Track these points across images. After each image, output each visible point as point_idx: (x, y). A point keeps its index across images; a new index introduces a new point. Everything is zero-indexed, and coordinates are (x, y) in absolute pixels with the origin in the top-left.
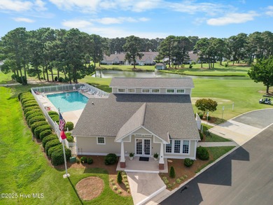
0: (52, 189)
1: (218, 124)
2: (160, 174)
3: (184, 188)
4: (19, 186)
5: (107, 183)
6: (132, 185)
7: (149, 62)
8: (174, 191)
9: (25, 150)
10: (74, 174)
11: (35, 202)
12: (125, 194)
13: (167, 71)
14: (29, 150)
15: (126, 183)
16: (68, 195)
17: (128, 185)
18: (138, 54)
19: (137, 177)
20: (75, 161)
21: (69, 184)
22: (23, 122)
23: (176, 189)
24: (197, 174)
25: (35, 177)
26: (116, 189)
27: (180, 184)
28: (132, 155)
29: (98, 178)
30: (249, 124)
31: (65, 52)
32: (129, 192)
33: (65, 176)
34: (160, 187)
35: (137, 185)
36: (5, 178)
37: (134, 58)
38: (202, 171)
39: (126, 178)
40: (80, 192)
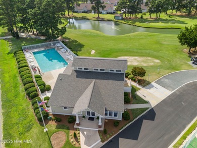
0: (38, 138)
1: (144, 86)
2: (99, 131)
3: (111, 141)
4: (20, 134)
5: (68, 137)
6: (82, 139)
7: (110, 11)
8: (104, 143)
9: (22, 105)
10: (50, 129)
11: (30, 145)
12: (77, 145)
13: (123, 21)
14: (24, 106)
15: (78, 138)
16: (47, 144)
17: (79, 139)
18: (101, 6)
19: (85, 133)
20: (51, 119)
21: (47, 136)
22: (19, 79)
23: (106, 142)
24: (120, 131)
25: (29, 128)
26: (73, 142)
27: (109, 138)
28: (84, 117)
29: (63, 133)
30: (164, 87)
31: (43, 18)
32: (80, 144)
33: (45, 130)
34: (97, 141)
35: (84, 138)
36: (12, 128)
37: (98, 9)
38: (124, 128)
39: (79, 133)
40: (53, 143)
